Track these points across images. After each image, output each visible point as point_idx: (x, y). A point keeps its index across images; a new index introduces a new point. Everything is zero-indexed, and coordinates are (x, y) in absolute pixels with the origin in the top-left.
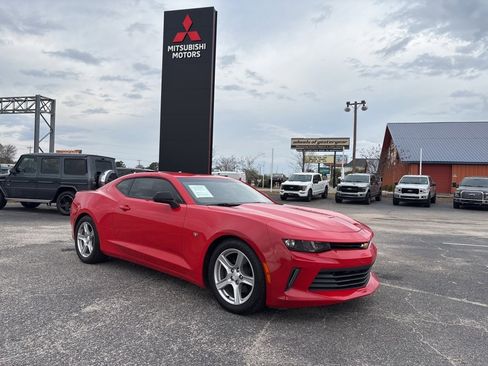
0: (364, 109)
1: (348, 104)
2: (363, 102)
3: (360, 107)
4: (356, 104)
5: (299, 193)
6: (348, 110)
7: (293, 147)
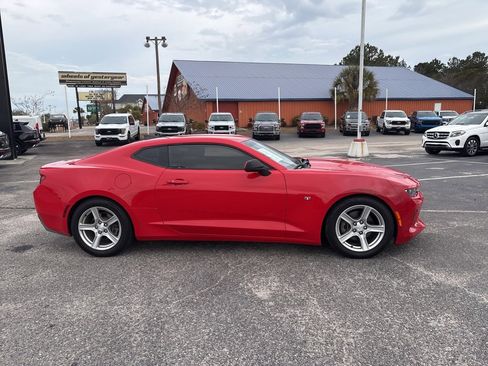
0: (164, 46)
1: (148, 38)
2: (164, 39)
3: (160, 43)
4: (156, 39)
5: (119, 137)
6: (148, 46)
7: (61, 82)
